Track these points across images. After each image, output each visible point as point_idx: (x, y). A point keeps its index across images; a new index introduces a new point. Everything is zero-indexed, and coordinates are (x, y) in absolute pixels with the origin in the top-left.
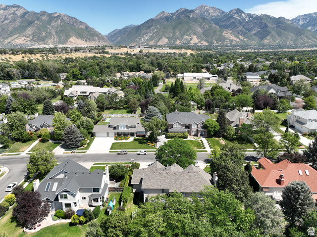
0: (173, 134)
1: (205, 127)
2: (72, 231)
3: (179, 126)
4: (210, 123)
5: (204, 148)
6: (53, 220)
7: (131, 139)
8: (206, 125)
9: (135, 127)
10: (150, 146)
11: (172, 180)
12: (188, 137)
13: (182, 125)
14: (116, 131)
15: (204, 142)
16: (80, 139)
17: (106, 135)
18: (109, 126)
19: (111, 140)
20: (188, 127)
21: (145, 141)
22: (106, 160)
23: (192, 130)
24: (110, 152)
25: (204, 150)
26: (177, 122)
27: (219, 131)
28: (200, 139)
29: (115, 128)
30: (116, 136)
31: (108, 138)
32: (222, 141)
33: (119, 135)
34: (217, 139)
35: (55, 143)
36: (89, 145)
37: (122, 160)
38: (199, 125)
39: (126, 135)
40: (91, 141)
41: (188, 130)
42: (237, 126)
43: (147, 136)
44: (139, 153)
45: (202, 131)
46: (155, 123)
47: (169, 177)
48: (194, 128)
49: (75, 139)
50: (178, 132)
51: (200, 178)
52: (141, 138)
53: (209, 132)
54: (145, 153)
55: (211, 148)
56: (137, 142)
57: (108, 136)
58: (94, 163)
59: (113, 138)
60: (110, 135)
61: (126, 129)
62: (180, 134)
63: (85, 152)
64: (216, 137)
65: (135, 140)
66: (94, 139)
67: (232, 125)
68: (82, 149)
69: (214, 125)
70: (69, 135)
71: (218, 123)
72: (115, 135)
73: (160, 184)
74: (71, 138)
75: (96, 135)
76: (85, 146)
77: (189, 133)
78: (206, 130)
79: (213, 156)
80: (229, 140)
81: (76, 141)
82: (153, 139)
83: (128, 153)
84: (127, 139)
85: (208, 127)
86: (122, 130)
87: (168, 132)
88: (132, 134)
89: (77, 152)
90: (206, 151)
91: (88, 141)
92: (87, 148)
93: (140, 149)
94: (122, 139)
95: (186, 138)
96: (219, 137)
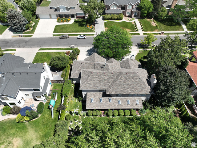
0: (110, 16)
1: (139, 8)
2: (19, 128)
3: (115, 8)
4: (145, 4)
5: (137, 31)
6: (3, 115)
7: (72, 21)
8: (141, 6)
9: (74, 8)
10: (89, 29)
11: (110, 81)
12: (123, 19)
13: (118, 7)
14: (58, 13)
15: (137, 24)
16: (24, 22)
17: (49, 17)
18: (51, 8)
19: (54, 22)
20: (124, 8)
21: (84, 23)
22: (50, 45)
23: (127, 11)
24: (54, 35)
25: (137, 32)
26: (114, 3)
27: (152, 12)
28: (133, 21)
29: (56, 10)
30: (59, 18)
31: (51, 19)
32: (153, 22)
33: (61, 17)
34: (148, 20)
35: (4, 25)
36: (34, 27)
37: (64, 45)
38: (134, 7)
39: (67, 16)
40: (36, 23)
41: (123, 12)
42: (169, 6)
43: (86, 18)
44: (78, 37)
45: (136, 13)
46: (93, 6)
47: (106, 78)
48: (129, 9)
49: (19, 23)
50: (114, 14)
51: (138, 79)
52: (81, 20)
53: (142, 13)
54: (84, 37)
55: (143, 31)
56: (77, 25)
57: (51, 18)
58: (39, 48)
59: (56, 20)
60: (52, 17)
61: (66, 11)
62: (116, 15)
63: (31, 36)
64: (148, 18)
65: (76, 22)
66: (38, 21)
67: (165, 5)
68: (28, 33)
69: (149, 6)
70: (12, 20)
71: (152, 5)
72: (57, 16)
73: (97, 85)
74: (14, 22)
75: (40, 16)
76: (31, 29)
77: (124, 14)
78: (139, 12)
79: (147, 42)
80: (159, 21)
81: (21, 25)
82: (91, 21)
83: (69, 37)
84: (68, 21)
85: (143, 8)
86: (63, 12)
87: (105, 14)
88: (73, 16)
89: (24, 36)
90: (139, 34)
91: (34, 24)
92: (33, 32)
93: (80, 32)
94: (63, 22)
95: (121, 19)
96: (150, 18)
